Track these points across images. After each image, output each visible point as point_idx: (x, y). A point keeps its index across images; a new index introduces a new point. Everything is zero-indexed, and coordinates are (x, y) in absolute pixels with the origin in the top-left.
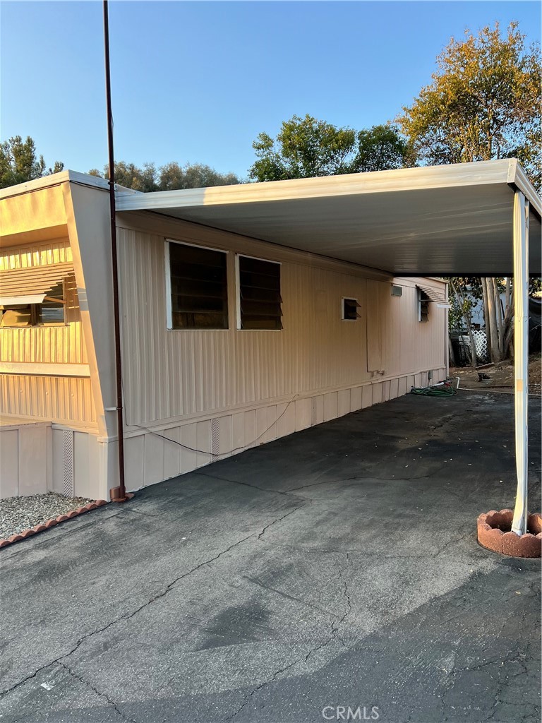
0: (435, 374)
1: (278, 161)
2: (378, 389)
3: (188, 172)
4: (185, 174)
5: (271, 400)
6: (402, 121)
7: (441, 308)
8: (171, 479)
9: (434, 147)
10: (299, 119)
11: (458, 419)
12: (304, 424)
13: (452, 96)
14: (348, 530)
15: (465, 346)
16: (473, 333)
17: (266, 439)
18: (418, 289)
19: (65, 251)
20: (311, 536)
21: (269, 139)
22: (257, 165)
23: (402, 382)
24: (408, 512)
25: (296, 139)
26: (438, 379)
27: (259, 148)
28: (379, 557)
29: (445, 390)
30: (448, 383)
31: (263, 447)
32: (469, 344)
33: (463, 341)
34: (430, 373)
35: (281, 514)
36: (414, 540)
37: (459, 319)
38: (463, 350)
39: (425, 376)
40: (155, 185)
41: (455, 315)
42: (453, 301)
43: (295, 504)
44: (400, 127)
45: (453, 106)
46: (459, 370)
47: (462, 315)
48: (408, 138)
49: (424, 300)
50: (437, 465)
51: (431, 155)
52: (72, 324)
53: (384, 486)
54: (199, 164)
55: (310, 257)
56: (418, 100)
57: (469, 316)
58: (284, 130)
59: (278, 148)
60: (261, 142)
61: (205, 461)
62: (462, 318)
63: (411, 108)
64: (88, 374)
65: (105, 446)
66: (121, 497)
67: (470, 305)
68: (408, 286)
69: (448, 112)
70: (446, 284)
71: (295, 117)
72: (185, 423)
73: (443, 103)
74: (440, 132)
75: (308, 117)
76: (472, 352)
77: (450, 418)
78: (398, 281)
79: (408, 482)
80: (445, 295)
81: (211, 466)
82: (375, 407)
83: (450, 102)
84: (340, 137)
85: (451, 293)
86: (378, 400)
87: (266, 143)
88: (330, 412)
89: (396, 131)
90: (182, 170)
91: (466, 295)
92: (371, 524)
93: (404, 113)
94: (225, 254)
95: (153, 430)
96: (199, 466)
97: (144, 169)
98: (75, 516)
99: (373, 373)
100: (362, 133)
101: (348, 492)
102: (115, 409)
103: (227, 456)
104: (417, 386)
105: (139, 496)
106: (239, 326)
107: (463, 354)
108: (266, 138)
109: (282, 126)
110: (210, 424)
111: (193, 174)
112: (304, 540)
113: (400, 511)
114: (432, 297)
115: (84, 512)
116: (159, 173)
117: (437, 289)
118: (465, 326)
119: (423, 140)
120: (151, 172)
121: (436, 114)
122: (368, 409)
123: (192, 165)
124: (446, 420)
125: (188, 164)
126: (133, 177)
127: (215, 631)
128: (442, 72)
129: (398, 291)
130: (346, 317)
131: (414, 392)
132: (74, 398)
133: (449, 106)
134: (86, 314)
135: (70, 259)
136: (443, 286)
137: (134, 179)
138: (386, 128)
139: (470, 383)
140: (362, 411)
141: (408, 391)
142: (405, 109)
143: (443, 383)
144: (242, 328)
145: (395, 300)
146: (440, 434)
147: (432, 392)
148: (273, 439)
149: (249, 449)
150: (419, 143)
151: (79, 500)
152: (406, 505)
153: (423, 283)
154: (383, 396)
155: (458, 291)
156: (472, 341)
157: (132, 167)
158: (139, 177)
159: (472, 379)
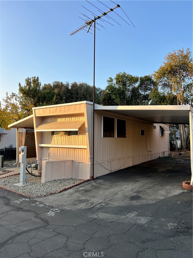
0: (165, 153)
1: (115, 86)
2: (150, 156)
3: (80, 85)
4: (79, 85)
5: (123, 157)
6: (154, 75)
7: (167, 133)
8: (102, 176)
9: (163, 83)
10: (122, 73)
11: (174, 165)
12: (131, 165)
13: (169, 69)
14: (152, 186)
15: (174, 144)
16: (177, 140)
17: (122, 168)
18: (160, 126)
19: (75, 118)
20: (144, 186)
21: (112, 79)
22: (108, 87)
23: (156, 155)
24: (165, 183)
25: (120, 79)
26: (167, 154)
27: (109, 82)
28: (161, 189)
29: (169, 157)
30: (170, 156)
31: (121, 170)
32: (175, 144)
33: (173, 143)
34: (164, 152)
35: (134, 183)
36: (168, 187)
37: (172, 136)
38: (173, 146)
39: (163, 153)
40: (69, 89)
41: (171, 134)
42: (170, 130)
43: (137, 181)
44: (153, 76)
45: (170, 72)
46: (172, 152)
47: (173, 134)
48: (155, 80)
49: (162, 130)
50: (170, 174)
51: (163, 85)
52: (80, 136)
53: (158, 178)
54: (83, 82)
55: (133, 118)
56: (159, 70)
57: (175, 135)
58: (117, 76)
59: (114, 81)
60: (109, 80)
61: (108, 172)
62: (173, 135)
63: (156, 71)
64: (86, 148)
65: (90, 165)
66: (93, 178)
67: (175, 131)
68: (157, 126)
69: (168, 73)
70: (168, 125)
71: (120, 73)
72: (105, 161)
73: (167, 71)
74: (166, 78)
75: (124, 72)
76: (176, 146)
77: (172, 165)
78: (155, 124)
79: (164, 178)
80: (168, 128)
81: (110, 173)
82: (149, 161)
83: (168, 71)
84: (134, 79)
85: (170, 127)
86: (149, 160)
87: (111, 80)
88: (137, 162)
89: (152, 77)
90: (78, 84)
91: (174, 128)
92: (157, 185)
93: (154, 73)
94: (114, 118)
95: (99, 162)
96: (107, 173)
97: (66, 84)
98: (80, 184)
99: (148, 151)
100: (141, 78)
101: (149, 179)
102: (92, 156)
103: (113, 171)
104: (160, 156)
105: (97, 179)
106: (116, 137)
107: (173, 147)
108: (111, 79)
109: (116, 75)
110: (110, 162)
111: (82, 86)
112: (142, 187)
113: (163, 183)
114: (164, 129)
115: (82, 183)
116: (70, 85)
117: (166, 127)
118: (174, 138)
119: (160, 80)
120: (68, 85)
121: (164, 74)
122: (147, 162)
123: (81, 83)
124: (171, 165)
125: (80, 82)
126: (62, 86)
127: (131, 199)
128: (166, 62)
129: (155, 127)
130: (141, 135)
131: (159, 158)
132: (79, 154)
133: (168, 72)
134: (87, 133)
135: (84, 120)
136: (167, 126)
137: (63, 87)
138: (149, 77)
139: (176, 156)
140: (145, 162)
141: (158, 157)
142: (155, 72)
143: (168, 155)
144: (117, 137)
145: (154, 130)
146: (170, 168)
147: (165, 158)
148: (123, 168)
149: (118, 170)
150: (159, 81)
151: (80, 180)
152: (164, 182)
153: (162, 125)
154: (151, 158)
155: (172, 127)
156: (177, 143)
157: (62, 83)
158: (64, 86)
159: (177, 155)
